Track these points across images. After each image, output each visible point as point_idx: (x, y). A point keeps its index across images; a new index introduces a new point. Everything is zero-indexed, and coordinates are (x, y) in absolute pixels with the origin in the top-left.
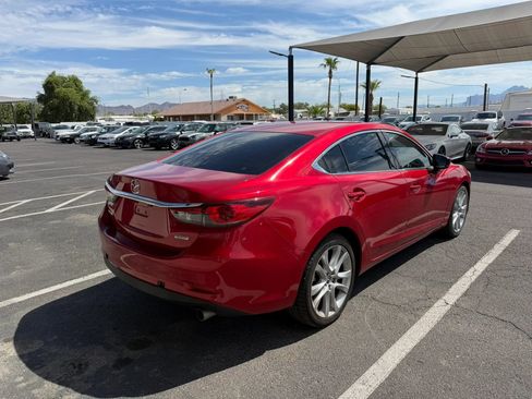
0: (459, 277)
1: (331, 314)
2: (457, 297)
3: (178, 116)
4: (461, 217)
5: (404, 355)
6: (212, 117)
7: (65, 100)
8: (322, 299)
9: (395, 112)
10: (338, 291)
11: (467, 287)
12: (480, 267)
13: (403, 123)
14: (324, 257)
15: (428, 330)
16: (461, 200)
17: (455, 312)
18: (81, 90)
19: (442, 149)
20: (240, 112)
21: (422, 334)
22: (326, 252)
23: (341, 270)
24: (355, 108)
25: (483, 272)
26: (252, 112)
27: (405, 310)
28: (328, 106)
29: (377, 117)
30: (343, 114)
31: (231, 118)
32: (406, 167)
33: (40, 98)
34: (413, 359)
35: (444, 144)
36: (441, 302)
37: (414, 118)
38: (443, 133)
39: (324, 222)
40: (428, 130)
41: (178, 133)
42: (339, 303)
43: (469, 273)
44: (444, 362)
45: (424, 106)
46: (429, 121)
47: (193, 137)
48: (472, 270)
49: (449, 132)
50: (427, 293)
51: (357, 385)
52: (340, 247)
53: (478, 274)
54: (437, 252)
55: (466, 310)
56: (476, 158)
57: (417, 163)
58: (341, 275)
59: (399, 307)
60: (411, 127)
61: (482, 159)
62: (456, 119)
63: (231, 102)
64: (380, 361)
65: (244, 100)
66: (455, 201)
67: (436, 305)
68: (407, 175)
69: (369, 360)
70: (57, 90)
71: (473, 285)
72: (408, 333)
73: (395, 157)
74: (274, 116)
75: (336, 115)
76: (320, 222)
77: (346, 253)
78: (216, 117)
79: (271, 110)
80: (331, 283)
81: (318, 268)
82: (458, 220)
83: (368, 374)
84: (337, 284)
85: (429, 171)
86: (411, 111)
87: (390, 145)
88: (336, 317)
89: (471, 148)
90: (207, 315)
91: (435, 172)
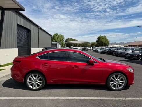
1: (35, 88)
2: (64, 99)
3: (132, 45)
7: (102, 41)
18: (106, 39)
33: (97, 41)
42: (38, 87)
43: (84, 97)
48: (88, 97)
67: (56, 98)
70: (100, 39)
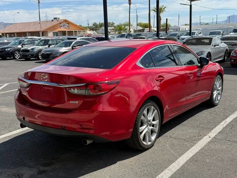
0: (217, 125)
1: (149, 143)
2: (215, 134)
3: (14, 33)
4: (219, 94)
5: (188, 159)
6: (41, 33)
8: (145, 135)
9: (177, 29)
10: (152, 132)
11: (221, 129)
12: (229, 120)
13: (183, 37)
14: (145, 112)
15: (200, 148)
16: (218, 84)
17: (214, 140)
19: (209, 54)
20: (62, 29)
21: (197, 150)
22: (146, 109)
23: (154, 120)
24: (149, 26)
25: (230, 122)
26: (72, 29)
27: (188, 141)
28: (129, 25)
29: (164, 32)
30: (140, 31)
31: (56, 34)
32: (185, 64)
34: (193, 160)
35: (210, 51)
36: (207, 137)
37: (190, 33)
38: (209, 44)
39: (143, 94)
40: (199, 41)
41: (20, 46)
42: (153, 138)
43: (222, 123)
44: (208, 160)
45: (197, 24)
46: (201, 35)
47: (33, 49)
48: (224, 121)
49: (213, 43)
50: (199, 133)
51: (166, 171)
52: (153, 107)
53: (227, 123)
54: (205, 114)
55: (220, 140)
56: (231, 59)
57: (191, 62)
58: (154, 123)
59: (185, 140)
60: (188, 40)
61: (234, 60)
62: (219, 33)
63: (56, 22)
64: (176, 162)
65: (66, 21)
66: (214, 84)
67: (204, 138)
68: (185, 69)
69: (171, 162)
71: (224, 128)
72: (190, 150)
73: (178, 59)
74: (89, 32)
75: (135, 31)
76: (141, 95)
77: (156, 111)
78: (44, 33)
79: (86, 28)
80: (149, 127)
81: (142, 117)
82: (217, 96)
83: (171, 167)
84: (151, 127)
85: (198, 67)
86: (188, 28)
87: (175, 52)
88: (152, 145)
89: (228, 53)
90: (88, 142)
91: (201, 67)
